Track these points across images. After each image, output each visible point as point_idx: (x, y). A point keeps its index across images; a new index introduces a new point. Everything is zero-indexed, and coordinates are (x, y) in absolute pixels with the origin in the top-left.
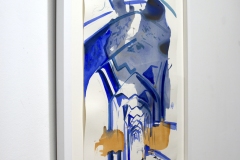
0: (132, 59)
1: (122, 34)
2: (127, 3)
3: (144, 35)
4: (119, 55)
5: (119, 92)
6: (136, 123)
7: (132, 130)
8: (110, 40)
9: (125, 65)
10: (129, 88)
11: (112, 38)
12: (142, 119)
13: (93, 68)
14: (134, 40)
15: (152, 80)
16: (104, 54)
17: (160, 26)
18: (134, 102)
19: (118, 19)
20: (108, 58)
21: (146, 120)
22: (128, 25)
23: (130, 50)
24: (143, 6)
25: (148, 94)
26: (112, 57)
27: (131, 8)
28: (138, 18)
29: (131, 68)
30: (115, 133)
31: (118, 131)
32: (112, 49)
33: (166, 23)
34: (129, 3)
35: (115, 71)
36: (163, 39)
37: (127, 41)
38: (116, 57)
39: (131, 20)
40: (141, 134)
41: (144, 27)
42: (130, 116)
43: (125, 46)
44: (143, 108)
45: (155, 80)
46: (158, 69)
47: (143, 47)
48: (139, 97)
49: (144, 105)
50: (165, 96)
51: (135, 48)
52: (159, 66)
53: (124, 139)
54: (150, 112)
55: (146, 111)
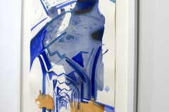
0: (62, 47)
1: (54, 31)
3: (74, 28)
4: (52, 45)
5: (50, 70)
6: (64, 95)
7: (60, 98)
9: (57, 52)
10: (59, 68)
11: (47, 35)
12: (70, 93)
13: (35, 54)
15: (81, 64)
16: (41, 46)
18: (62, 79)
19: (52, 21)
20: (44, 48)
21: (74, 95)
22: (59, 24)
23: (61, 41)
25: (76, 74)
26: (47, 47)
27: (62, 10)
28: (68, 16)
29: (62, 54)
30: (47, 97)
31: (49, 96)
32: (47, 42)
33: (99, 13)
34: (61, 7)
35: (49, 56)
37: (58, 35)
38: (50, 47)
39: (61, 20)
40: (68, 104)
41: (74, 22)
42: (58, 88)
43: (56, 39)
44: (71, 85)
45: (85, 63)
46: (89, 54)
47: (73, 37)
48: (67, 76)
49: (71, 82)
50: (97, 79)
51: (65, 39)
52: (90, 52)
53: (54, 103)
54: (78, 89)
55: (74, 88)
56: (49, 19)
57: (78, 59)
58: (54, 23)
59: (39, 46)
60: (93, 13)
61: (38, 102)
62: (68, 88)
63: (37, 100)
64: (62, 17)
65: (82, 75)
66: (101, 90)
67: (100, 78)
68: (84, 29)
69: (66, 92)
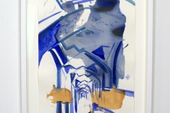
0: (80, 42)
1: (71, 25)
2: (76, 3)
3: (94, 24)
4: (68, 39)
5: (67, 64)
6: (84, 86)
7: (79, 91)
8: (60, 30)
9: (74, 46)
11: (61, 29)
12: (90, 84)
13: (45, 49)
14: (83, 28)
15: (102, 57)
16: (54, 40)
17: (112, 15)
18: (82, 71)
19: (67, 16)
20: (57, 42)
21: (95, 85)
22: (77, 19)
23: (79, 35)
24: (93, 3)
25: (97, 67)
26: (62, 41)
27: (80, 6)
29: (80, 48)
30: (64, 91)
31: (66, 89)
32: (62, 36)
34: (78, 3)
35: (64, 50)
36: (117, 25)
37: (75, 30)
38: (65, 41)
39: (79, 15)
42: (77, 81)
43: (73, 33)
44: (92, 76)
45: (105, 56)
46: (110, 48)
47: (93, 33)
48: (87, 68)
49: (92, 74)
50: (118, 69)
51: (84, 34)
52: (111, 46)
53: (71, 95)
54: (99, 79)
55: (95, 79)
56: (64, 13)
57: (99, 52)
58: (71, 18)
59: (50, 40)
60: (114, 12)
61: (51, 97)
62: (88, 79)
63: (48, 95)
64: (79, 13)
65: (103, 67)
66: (122, 78)
67: (122, 68)
68: (105, 26)
69: (86, 83)
